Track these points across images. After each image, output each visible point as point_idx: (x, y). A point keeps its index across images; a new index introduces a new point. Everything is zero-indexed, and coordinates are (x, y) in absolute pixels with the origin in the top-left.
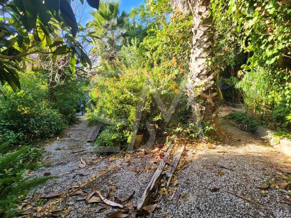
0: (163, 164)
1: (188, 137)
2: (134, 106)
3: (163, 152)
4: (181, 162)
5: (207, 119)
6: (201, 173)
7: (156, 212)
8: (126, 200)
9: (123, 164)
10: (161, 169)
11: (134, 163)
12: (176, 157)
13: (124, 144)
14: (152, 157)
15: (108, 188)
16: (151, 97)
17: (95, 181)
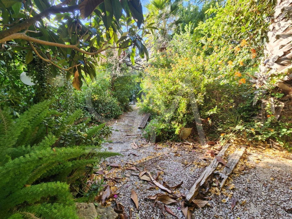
0: (215, 162)
1: (251, 139)
2: (185, 97)
3: (214, 150)
4: (239, 166)
5: (286, 120)
6: (269, 185)
7: (207, 209)
8: (173, 187)
9: (171, 153)
10: (213, 167)
11: (181, 155)
12: (232, 158)
13: (171, 135)
14: (201, 152)
15: (157, 172)
16: (205, 88)
17: (145, 162)
